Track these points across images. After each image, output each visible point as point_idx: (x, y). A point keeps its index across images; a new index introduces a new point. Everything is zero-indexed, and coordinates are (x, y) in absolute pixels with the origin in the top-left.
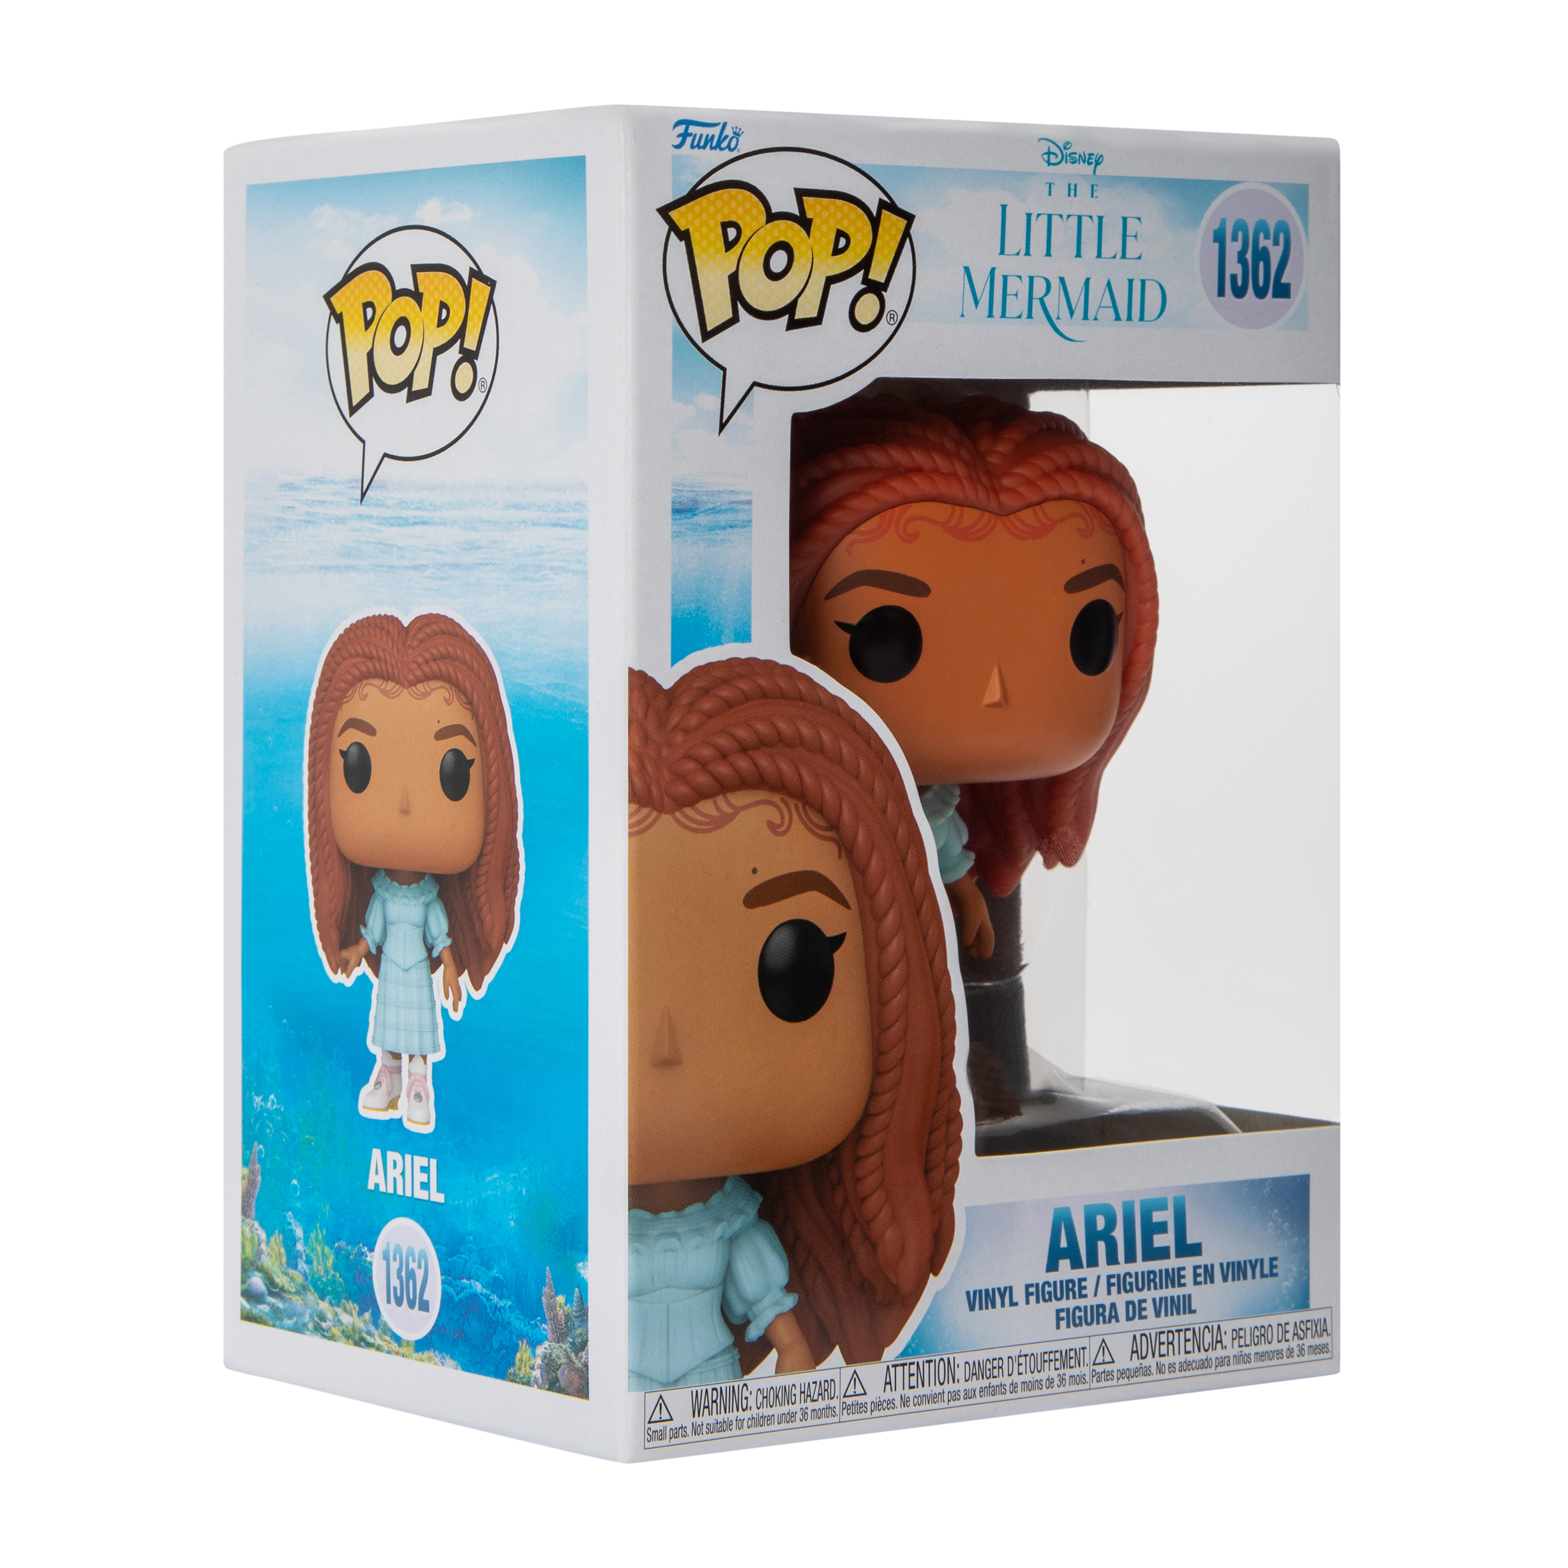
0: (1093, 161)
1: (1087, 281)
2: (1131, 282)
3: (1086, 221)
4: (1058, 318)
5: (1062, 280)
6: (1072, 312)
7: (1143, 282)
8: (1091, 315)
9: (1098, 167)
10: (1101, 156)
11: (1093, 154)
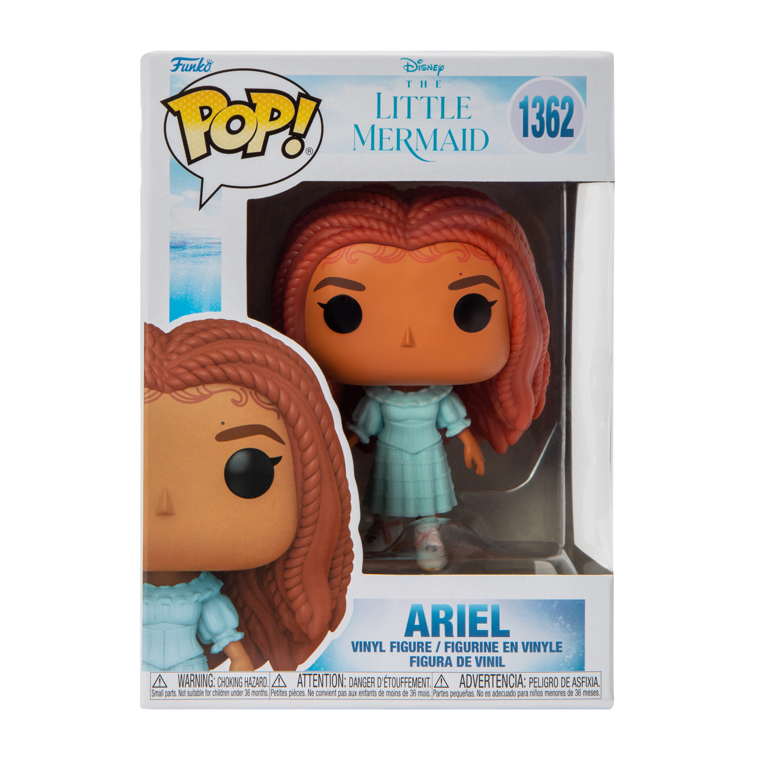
0: (438, 69)
1: (435, 131)
2: (464, 130)
3: (433, 101)
4: (417, 150)
5: (419, 130)
6: (426, 147)
7: (473, 131)
8: (438, 147)
9: (441, 72)
10: (443, 66)
11: (437, 65)
